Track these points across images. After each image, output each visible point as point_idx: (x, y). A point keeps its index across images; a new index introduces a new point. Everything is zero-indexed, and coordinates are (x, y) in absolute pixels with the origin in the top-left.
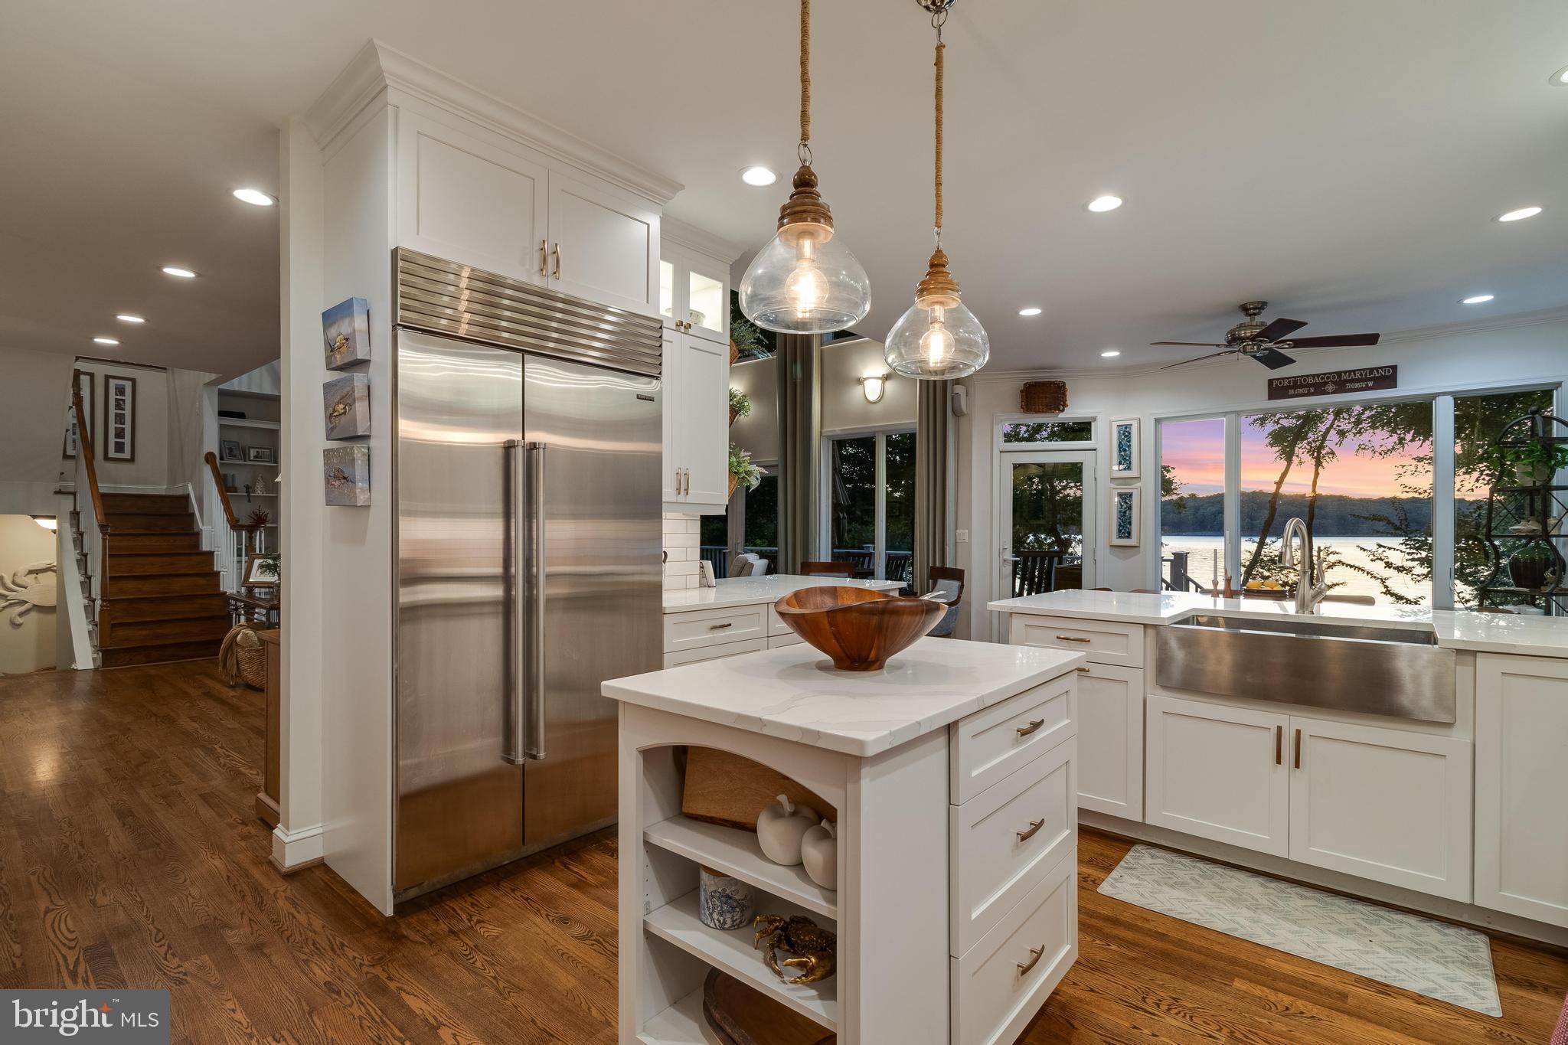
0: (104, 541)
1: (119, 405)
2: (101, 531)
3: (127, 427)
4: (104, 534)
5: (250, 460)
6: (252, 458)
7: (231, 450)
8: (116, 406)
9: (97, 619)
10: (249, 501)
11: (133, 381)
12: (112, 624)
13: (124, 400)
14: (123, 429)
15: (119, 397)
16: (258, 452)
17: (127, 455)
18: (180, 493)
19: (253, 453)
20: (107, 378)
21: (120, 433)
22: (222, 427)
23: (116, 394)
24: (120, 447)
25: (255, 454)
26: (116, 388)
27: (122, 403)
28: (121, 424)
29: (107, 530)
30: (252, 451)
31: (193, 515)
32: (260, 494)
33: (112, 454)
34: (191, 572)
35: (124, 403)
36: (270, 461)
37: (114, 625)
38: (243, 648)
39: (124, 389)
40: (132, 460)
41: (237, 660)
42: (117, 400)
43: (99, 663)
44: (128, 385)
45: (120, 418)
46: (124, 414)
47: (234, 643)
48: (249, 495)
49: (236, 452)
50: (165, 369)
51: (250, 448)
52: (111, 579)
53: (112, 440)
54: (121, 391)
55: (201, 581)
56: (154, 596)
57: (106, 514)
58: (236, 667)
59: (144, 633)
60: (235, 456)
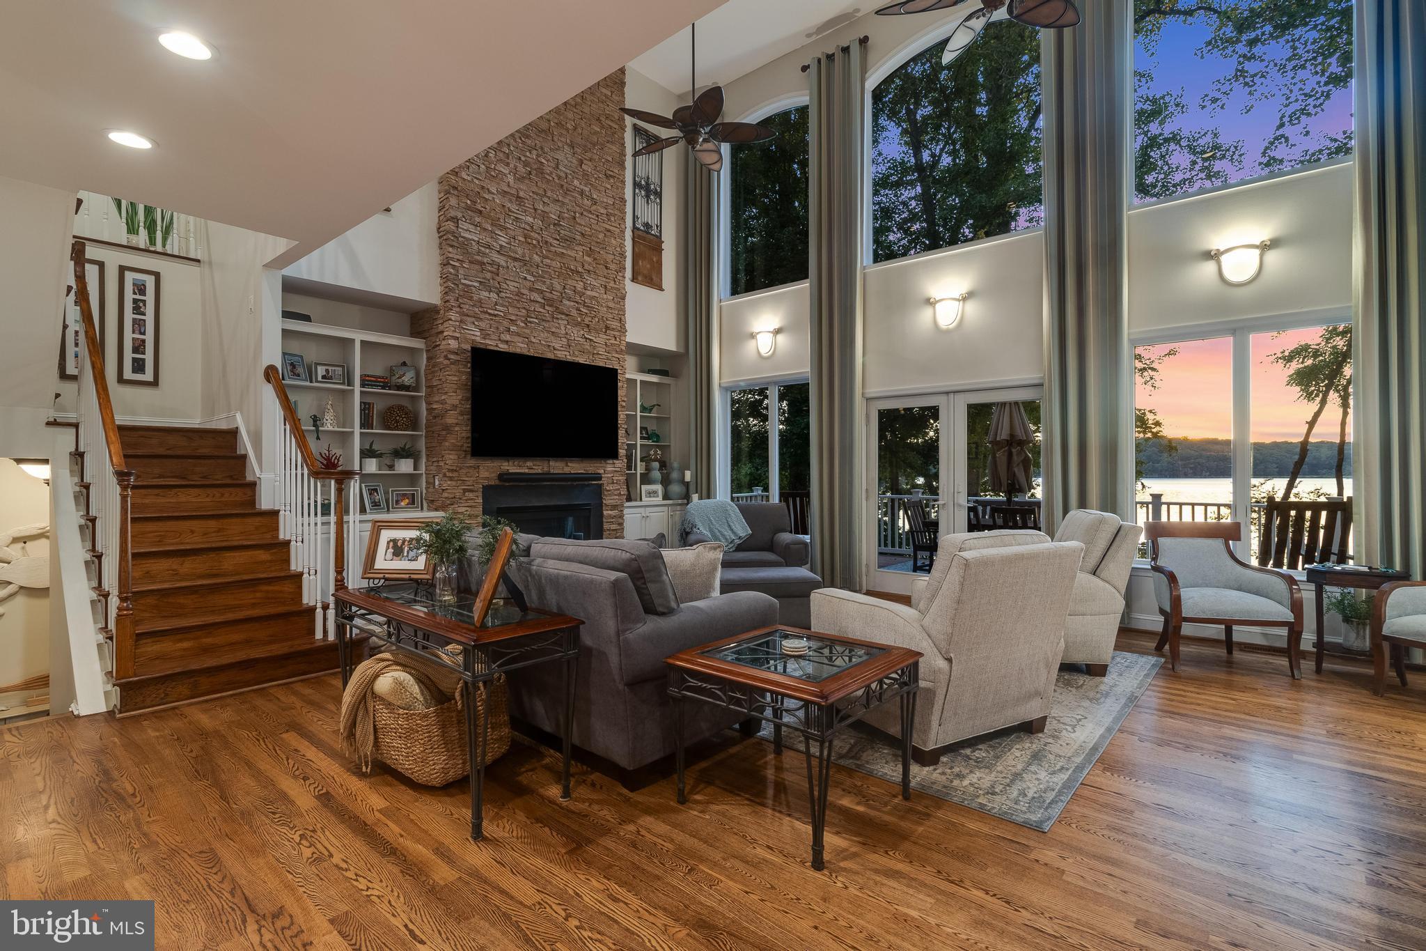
0: (124, 498)
1: (138, 307)
2: (120, 483)
3: (149, 337)
4: (124, 488)
5: (317, 381)
6: (320, 378)
7: (293, 366)
8: (134, 309)
9: (112, 625)
10: (318, 438)
11: (157, 275)
12: (138, 635)
13: (144, 302)
14: (144, 341)
15: (138, 297)
16: (327, 371)
17: (148, 376)
18: (223, 426)
19: (321, 371)
20: (122, 270)
21: (139, 347)
22: (286, 333)
23: (135, 293)
24: (139, 366)
25: (324, 373)
26: (134, 284)
27: (141, 305)
28: (141, 333)
29: (128, 480)
30: (319, 368)
31: (244, 457)
32: (331, 428)
33: (128, 374)
34: (245, 543)
35: (145, 305)
36: (343, 384)
37: (140, 636)
38: (389, 705)
39: (144, 286)
40: (155, 383)
41: (375, 726)
42: (135, 301)
43: (115, 700)
44: (150, 281)
45: (139, 325)
46: (144, 321)
47: (369, 695)
48: (317, 431)
49: (300, 370)
50: (198, 261)
51: (317, 364)
52: (133, 558)
53: (129, 355)
54: (140, 289)
55: (263, 555)
56: (199, 583)
57: (125, 456)
58: (372, 738)
59: (186, 645)
60: (299, 375)
